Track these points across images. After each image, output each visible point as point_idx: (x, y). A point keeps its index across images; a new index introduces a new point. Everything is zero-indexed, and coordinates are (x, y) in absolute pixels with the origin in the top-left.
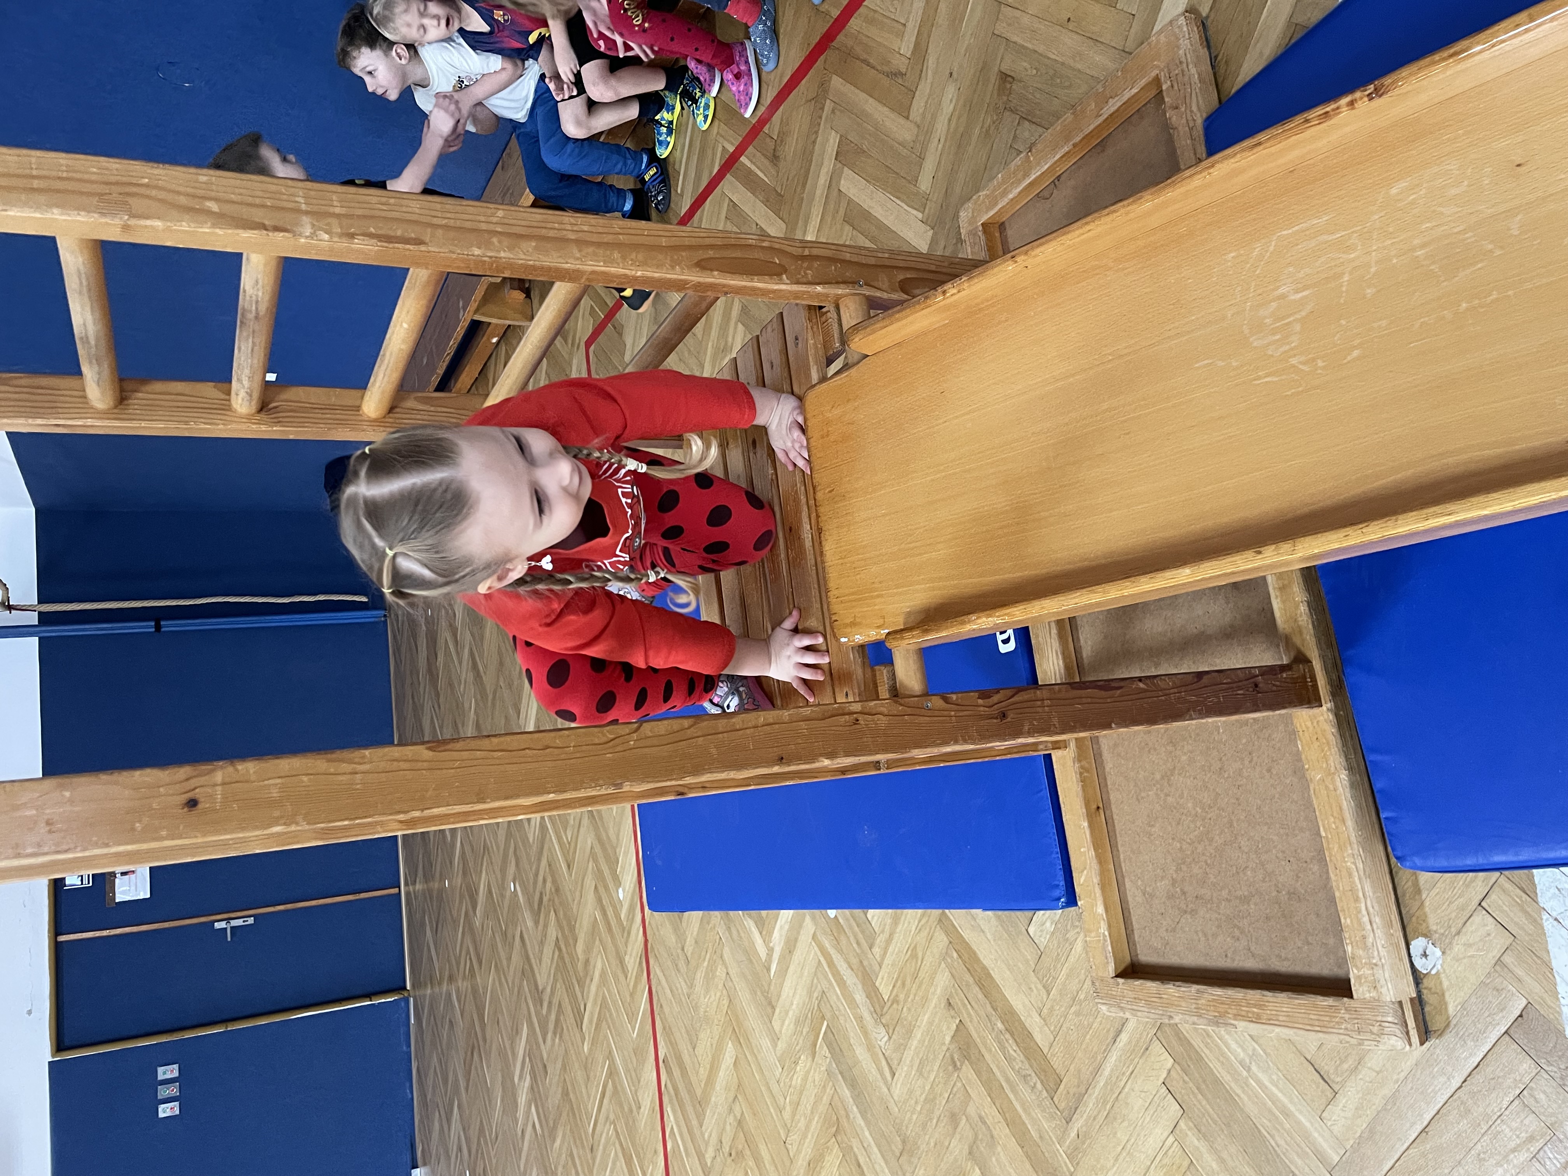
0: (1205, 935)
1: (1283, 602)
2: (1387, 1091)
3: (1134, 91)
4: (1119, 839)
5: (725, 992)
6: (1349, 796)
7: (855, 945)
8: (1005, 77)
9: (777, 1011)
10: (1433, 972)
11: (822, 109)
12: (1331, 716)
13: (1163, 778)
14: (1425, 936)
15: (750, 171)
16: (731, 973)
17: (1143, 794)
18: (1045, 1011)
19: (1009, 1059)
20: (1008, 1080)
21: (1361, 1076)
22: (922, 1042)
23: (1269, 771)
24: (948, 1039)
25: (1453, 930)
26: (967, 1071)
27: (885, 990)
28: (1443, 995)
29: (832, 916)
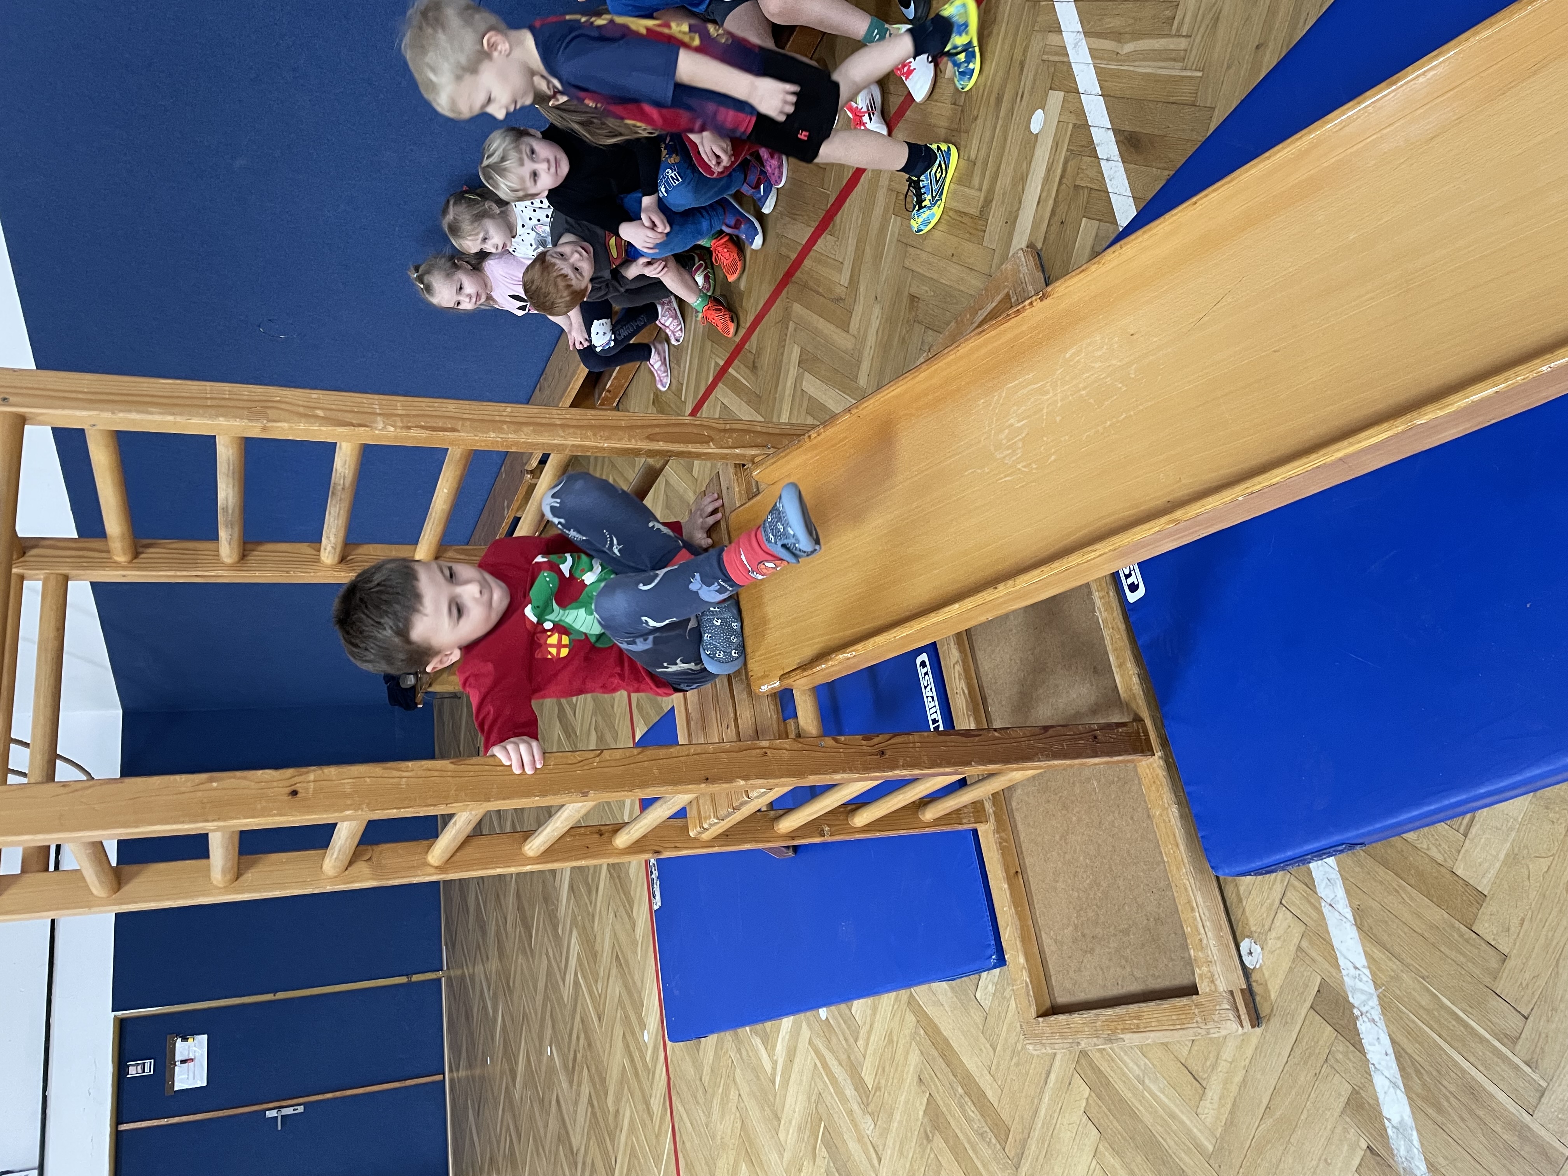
0: (1102, 969)
1: (1122, 676)
2: (1238, 1079)
3: (994, 304)
4: (1034, 897)
5: (738, 1115)
6: (1179, 825)
7: (843, 1042)
8: (913, 298)
9: (783, 1122)
10: (1258, 966)
11: (787, 328)
12: (1162, 763)
13: (1061, 839)
14: (1248, 937)
15: (737, 379)
16: (742, 1093)
17: (1048, 856)
18: (993, 1068)
19: (969, 1120)
20: (969, 1142)
21: (1219, 1069)
22: (901, 1122)
23: (1132, 818)
24: (921, 1113)
25: (1266, 927)
26: (938, 1142)
27: (869, 1081)
28: (1266, 984)
29: (824, 1018)
